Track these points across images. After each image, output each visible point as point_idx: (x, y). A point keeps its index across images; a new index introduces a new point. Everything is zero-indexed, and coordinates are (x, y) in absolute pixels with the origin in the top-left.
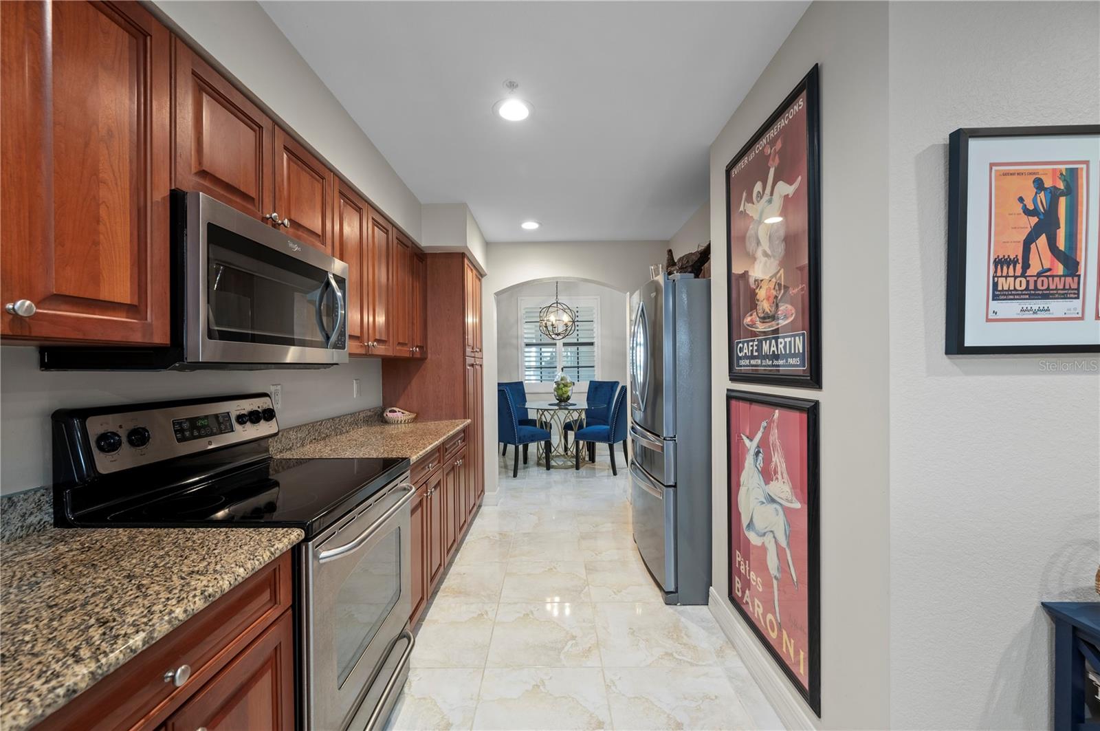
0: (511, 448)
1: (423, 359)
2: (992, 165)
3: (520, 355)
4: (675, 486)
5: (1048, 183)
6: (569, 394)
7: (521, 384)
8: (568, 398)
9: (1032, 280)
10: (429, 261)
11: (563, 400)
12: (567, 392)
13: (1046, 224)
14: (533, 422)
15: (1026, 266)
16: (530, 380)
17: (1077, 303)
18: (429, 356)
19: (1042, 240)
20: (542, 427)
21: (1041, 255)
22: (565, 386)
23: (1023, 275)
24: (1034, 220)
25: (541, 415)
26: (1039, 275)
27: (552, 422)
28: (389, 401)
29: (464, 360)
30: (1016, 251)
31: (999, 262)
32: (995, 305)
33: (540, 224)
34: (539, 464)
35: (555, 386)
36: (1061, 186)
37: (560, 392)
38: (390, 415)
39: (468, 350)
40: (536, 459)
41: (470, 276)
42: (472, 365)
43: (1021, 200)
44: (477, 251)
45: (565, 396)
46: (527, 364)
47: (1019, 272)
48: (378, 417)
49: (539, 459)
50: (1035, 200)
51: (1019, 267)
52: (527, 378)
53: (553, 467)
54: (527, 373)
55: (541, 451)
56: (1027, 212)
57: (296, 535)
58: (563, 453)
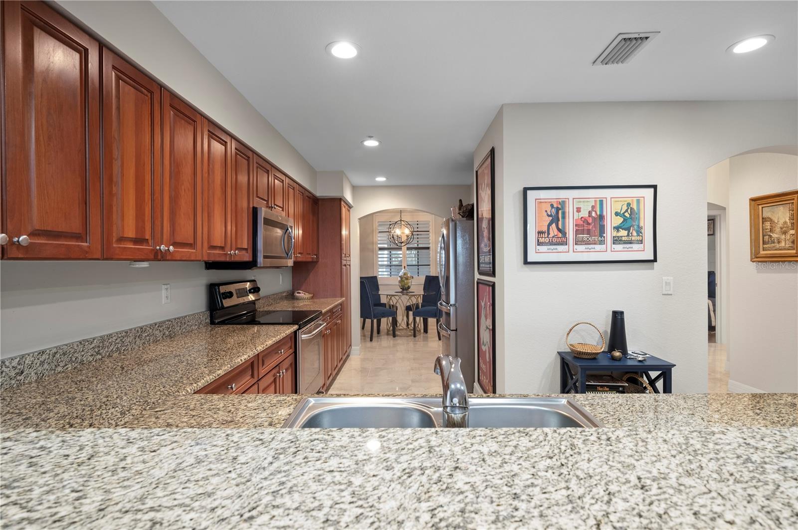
0: (368, 321)
1: (317, 262)
2: (536, 199)
3: (375, 256)
4: (456, 330)
5: (555, 206)
6: (410, 284)
7: (375, 278)
8: (409, 288)
9: (551, 239)
10: (320, 203)
11: (405, 289)
12: (407, 283)
13: (555, 220)
14: (384, 305)
15: (549, 234)
16: (382, 274)
17: (567, 247)
18: (320, 260)
19: (554, 225)
20: (390, 308)
21: (554, 230)
22: (407, 279)
23: (548, 237)
24: (551, 218)
25: (390, 300)
26: (553, 237)
27: (398, 305)
28: (296, 286)
29: (341, 262)
30: (545, 229)
31: (540, 233)
32: (538, 247)
33: (387, 178)
34: (388, 334)
35: (399, 279)
36: (560, 207)
37: (403, 283)
38: (297, 295)
39: (343, 255)
40: (386, 331)
41: (344, 210)
42: (345, 265)
43: (546, 211)
44: (348, 196)
45: (407, 286)
46: (380, 263)
47: (546, 236)
48: (291, 296)
49: (388, 331)
50: (551, 212)
51: (546, 234)
52: (380, 273)
53: (398, 336)
54: (380, 270)
55: (390, 325)
56: (548, 216)
57: (296, 327)
58: (405, 327)
